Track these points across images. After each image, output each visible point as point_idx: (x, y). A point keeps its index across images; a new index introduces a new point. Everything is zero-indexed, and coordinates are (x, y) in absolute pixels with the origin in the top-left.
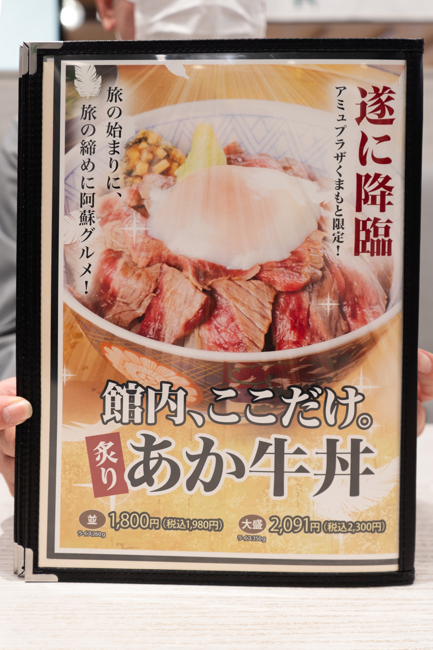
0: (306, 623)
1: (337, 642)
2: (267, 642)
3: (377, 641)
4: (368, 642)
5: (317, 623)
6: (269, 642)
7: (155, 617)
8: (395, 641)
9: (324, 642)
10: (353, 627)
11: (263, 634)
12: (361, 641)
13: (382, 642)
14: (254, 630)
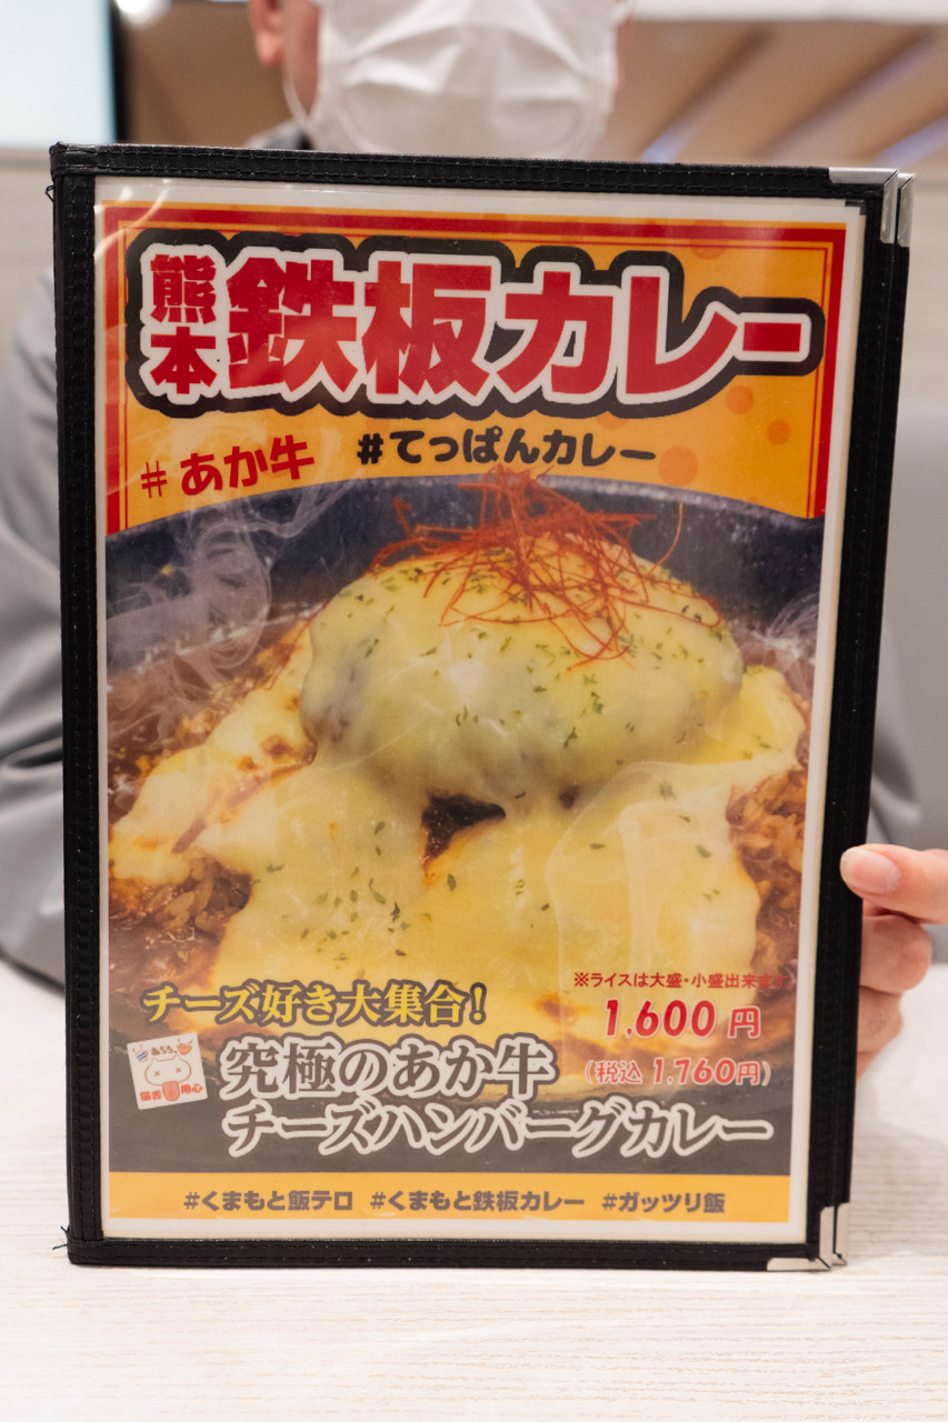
0: (660, 1310)
1: (716, 1339)
2: (587, 1340)
3: (789, 1339)
4: (772, 1339)
5: (680, 1309)
6: (593, 1339)
7: (381, 1300)
8: (823, 1339)
9: (693, 1339)
10: (748, 1316)
11: (580, 1327)
12: (760, 1339)
13: (798, 1340)
14: (564, 1319)
